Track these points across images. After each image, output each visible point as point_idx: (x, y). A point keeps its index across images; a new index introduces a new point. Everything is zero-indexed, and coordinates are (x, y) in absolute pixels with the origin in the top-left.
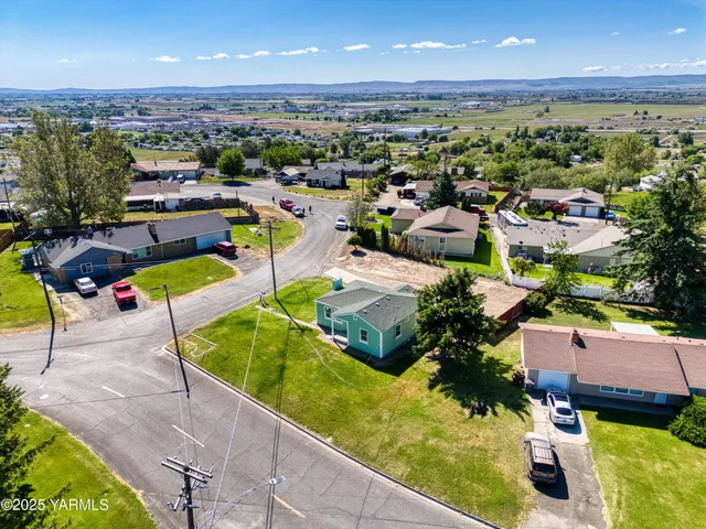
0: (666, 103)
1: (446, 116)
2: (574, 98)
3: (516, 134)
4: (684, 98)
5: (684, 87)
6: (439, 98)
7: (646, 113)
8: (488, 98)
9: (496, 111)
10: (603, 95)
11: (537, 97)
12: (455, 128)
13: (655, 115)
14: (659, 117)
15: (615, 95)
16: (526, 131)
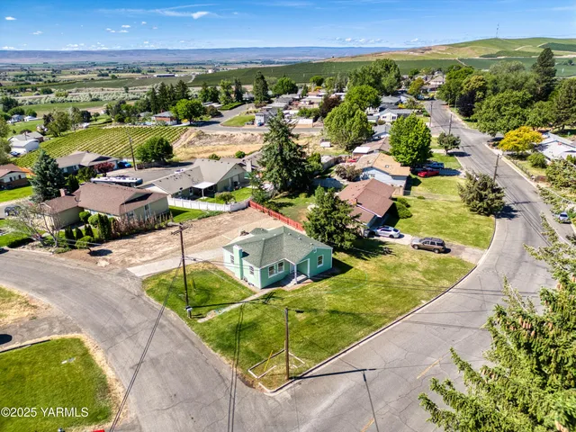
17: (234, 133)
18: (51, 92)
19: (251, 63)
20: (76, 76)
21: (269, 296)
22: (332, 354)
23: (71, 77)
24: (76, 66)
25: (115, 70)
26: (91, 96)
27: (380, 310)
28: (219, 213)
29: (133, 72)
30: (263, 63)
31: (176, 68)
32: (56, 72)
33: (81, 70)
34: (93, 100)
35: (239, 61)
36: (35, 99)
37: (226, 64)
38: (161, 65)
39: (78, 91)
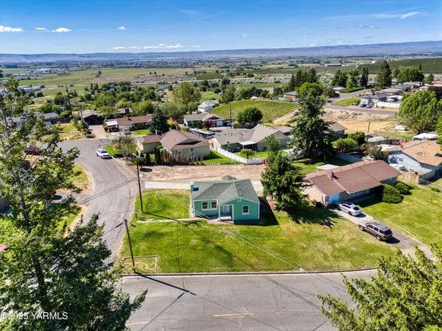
0: (161, 67)
1: (29, 79)
2: (111, 65)
3: (91, 88)
4: (168, 65)
5: (165, 59)
6: (15, 66)
7: (155, 73)
8: (54, 66)
9: (64, 74)
10: (127, 64)
11: (89, 65)
12: (43, 87)
13: (161, 74)
14: (163, 75)
15: (133, 64)
16: (97, 86)
17: (334, 111)
18: (253, 76)
19: (421, 55)
20: (274, 66)
21: (195, 222)
22: (180, 272)
23: (272, 66)
24: (278, 59)
25: (302, 61)
26: (275, 79)
27: (253, 260)
28: (238, 163)
29: (314, 63)
30: (432, 55)
31: (349, 60)
32: (264, 63)
33: (280, 61)
34: (276, 82)
35: (409, 53)
36: (241, 80)
37: (394, 56)
38: (338, 58)
39: (269, 76)
